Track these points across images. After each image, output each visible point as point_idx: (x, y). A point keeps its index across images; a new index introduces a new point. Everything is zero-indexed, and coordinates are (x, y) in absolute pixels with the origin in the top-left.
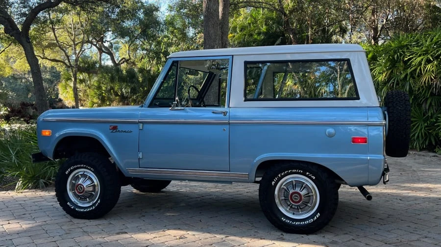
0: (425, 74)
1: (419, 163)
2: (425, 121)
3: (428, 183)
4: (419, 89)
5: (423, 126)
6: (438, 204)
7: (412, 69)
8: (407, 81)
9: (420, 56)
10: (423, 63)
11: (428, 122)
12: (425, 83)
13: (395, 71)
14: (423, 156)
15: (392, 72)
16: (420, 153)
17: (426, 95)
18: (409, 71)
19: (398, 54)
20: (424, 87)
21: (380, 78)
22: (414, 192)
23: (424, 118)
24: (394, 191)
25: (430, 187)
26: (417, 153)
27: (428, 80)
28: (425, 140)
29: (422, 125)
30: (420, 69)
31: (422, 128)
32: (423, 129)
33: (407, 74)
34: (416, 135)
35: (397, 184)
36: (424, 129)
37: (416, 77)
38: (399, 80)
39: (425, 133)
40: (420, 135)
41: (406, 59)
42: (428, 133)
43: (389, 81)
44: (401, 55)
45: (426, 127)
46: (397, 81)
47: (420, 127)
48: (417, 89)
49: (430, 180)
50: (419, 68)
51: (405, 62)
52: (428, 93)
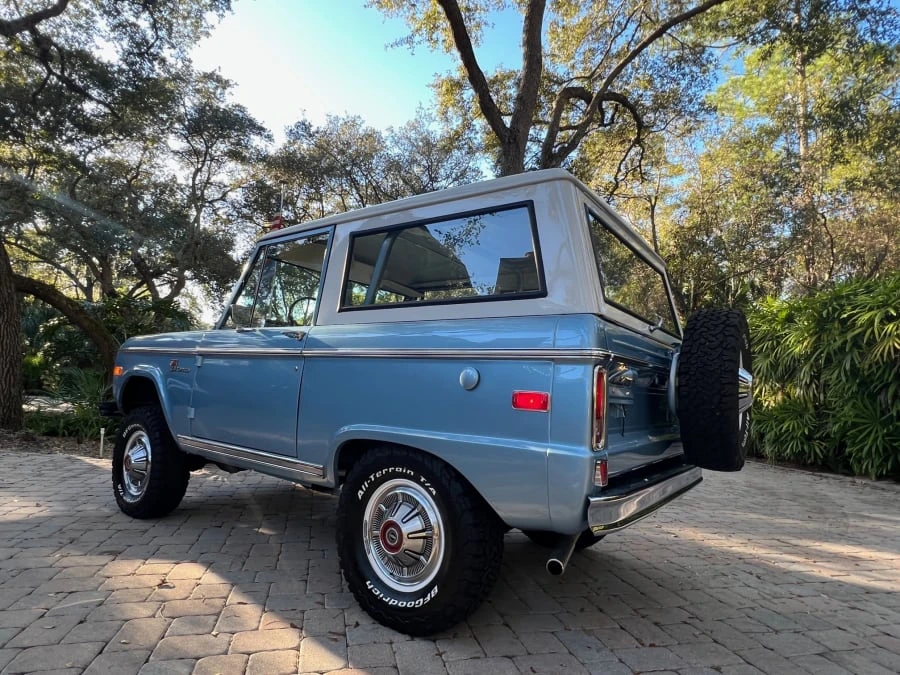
0: (882, 340)
1: (865, 502)
2: (884, 424)
3: (860, 544)
4: (870, 366)
5: (880, 434)
6: (853, 608)
7: (856, 332)
8: (847, 354)
9: (871, 309)
10: (877, 321)
11: (891, 427)
12: (882, 355)
13: (824, 337)
14: (883, 489)
15: (819, 338)
16: (877, 484)
17: (886, 377)
18: (849, 336)
19: (830, 308)
20: (881, 363)
21: (797, 350)
22: (810, 562)
23: (883, 418)
24: (761, 552)
25: (859, 555)
26: (869, 482)
27: (889, 353)
28: (886, 460)
29: (877, 432)
30: (873, 332)
31: (877, 438)
32: (880, 438)
33: (845, 342)
34: (866, 449)
35: (783, 538)
36: (883, 437)
37: (864, 345)
38: (832, 353)
39: (885, 449)
40: (874, 449)
41: (845, 316)
42: (891, 446)
43: (813, 353)
44: (835, 310)
45: (888, 435)
46: (828, 354)
47: (873, 435)
48: (867, 367)
49: (873, 539)
50: (869, 331)
51: (844, 321)
52: (890, 375)
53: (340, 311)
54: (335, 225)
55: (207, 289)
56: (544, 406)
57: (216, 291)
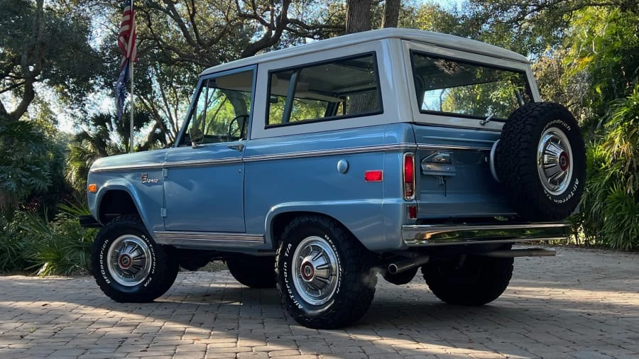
53: (266, 128)
54: (258, 64)
55: (62, 91)
56: (380, 178)
57: (72, 91)
